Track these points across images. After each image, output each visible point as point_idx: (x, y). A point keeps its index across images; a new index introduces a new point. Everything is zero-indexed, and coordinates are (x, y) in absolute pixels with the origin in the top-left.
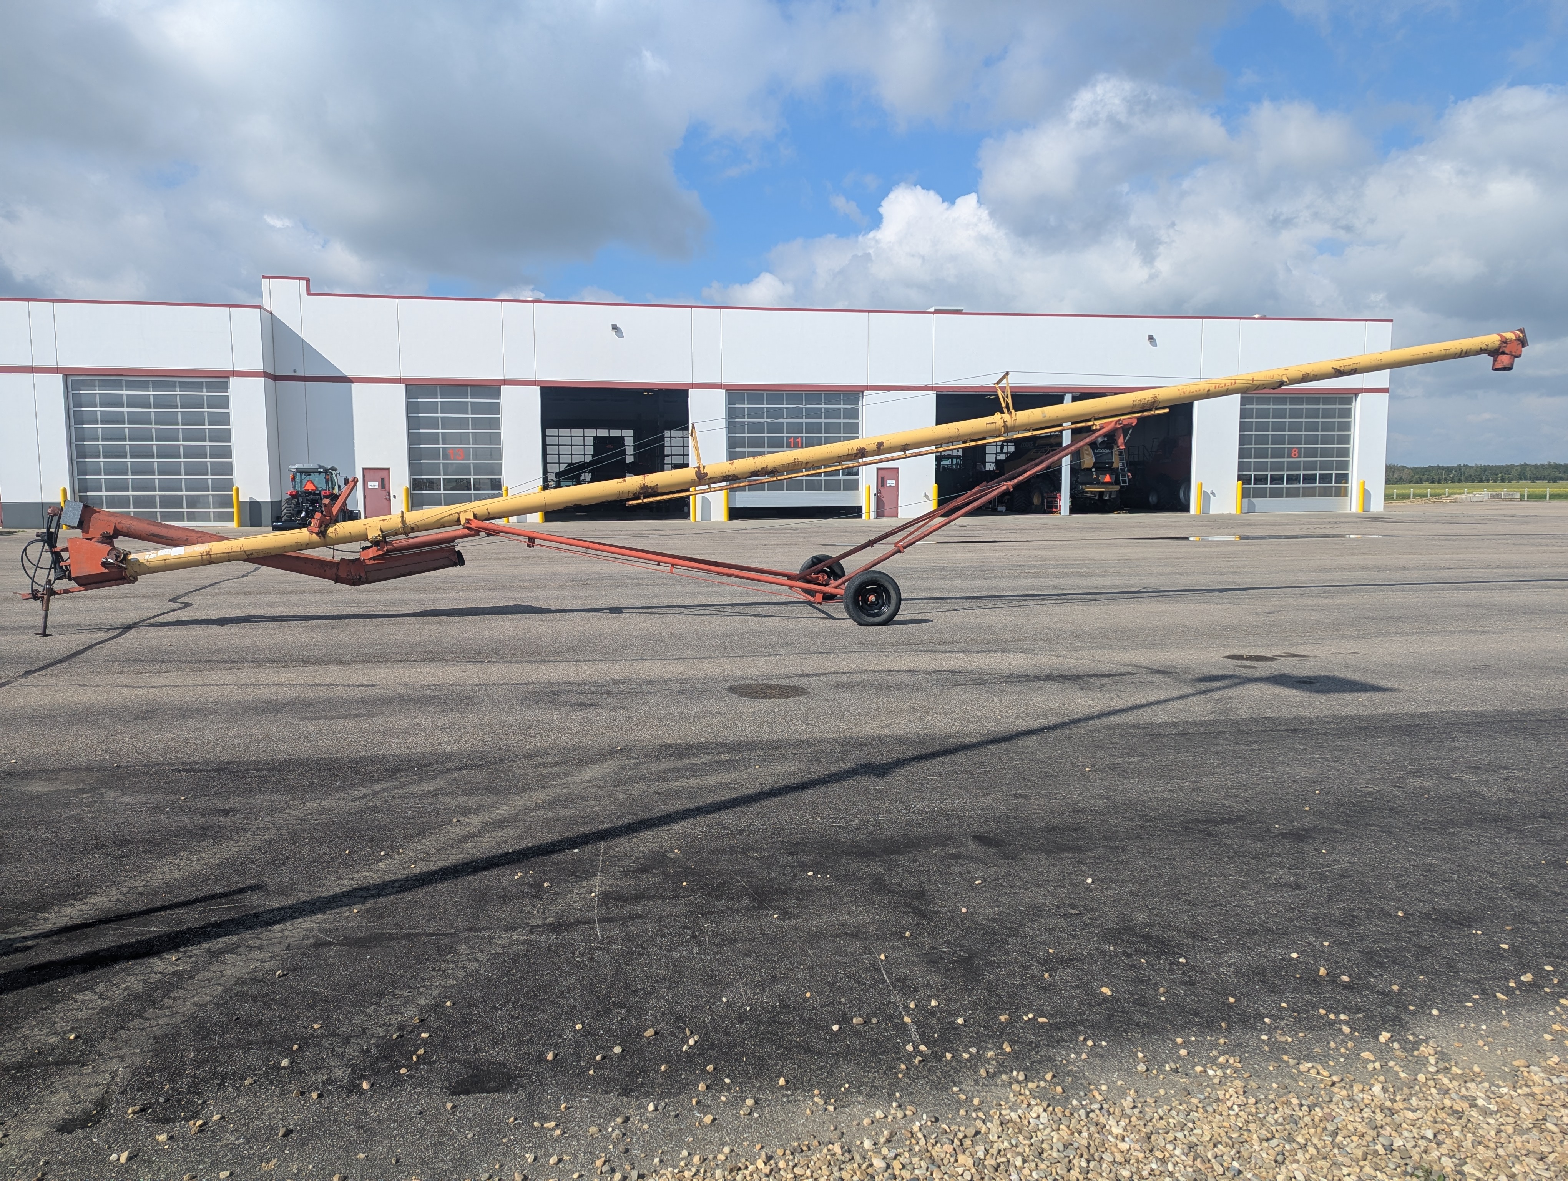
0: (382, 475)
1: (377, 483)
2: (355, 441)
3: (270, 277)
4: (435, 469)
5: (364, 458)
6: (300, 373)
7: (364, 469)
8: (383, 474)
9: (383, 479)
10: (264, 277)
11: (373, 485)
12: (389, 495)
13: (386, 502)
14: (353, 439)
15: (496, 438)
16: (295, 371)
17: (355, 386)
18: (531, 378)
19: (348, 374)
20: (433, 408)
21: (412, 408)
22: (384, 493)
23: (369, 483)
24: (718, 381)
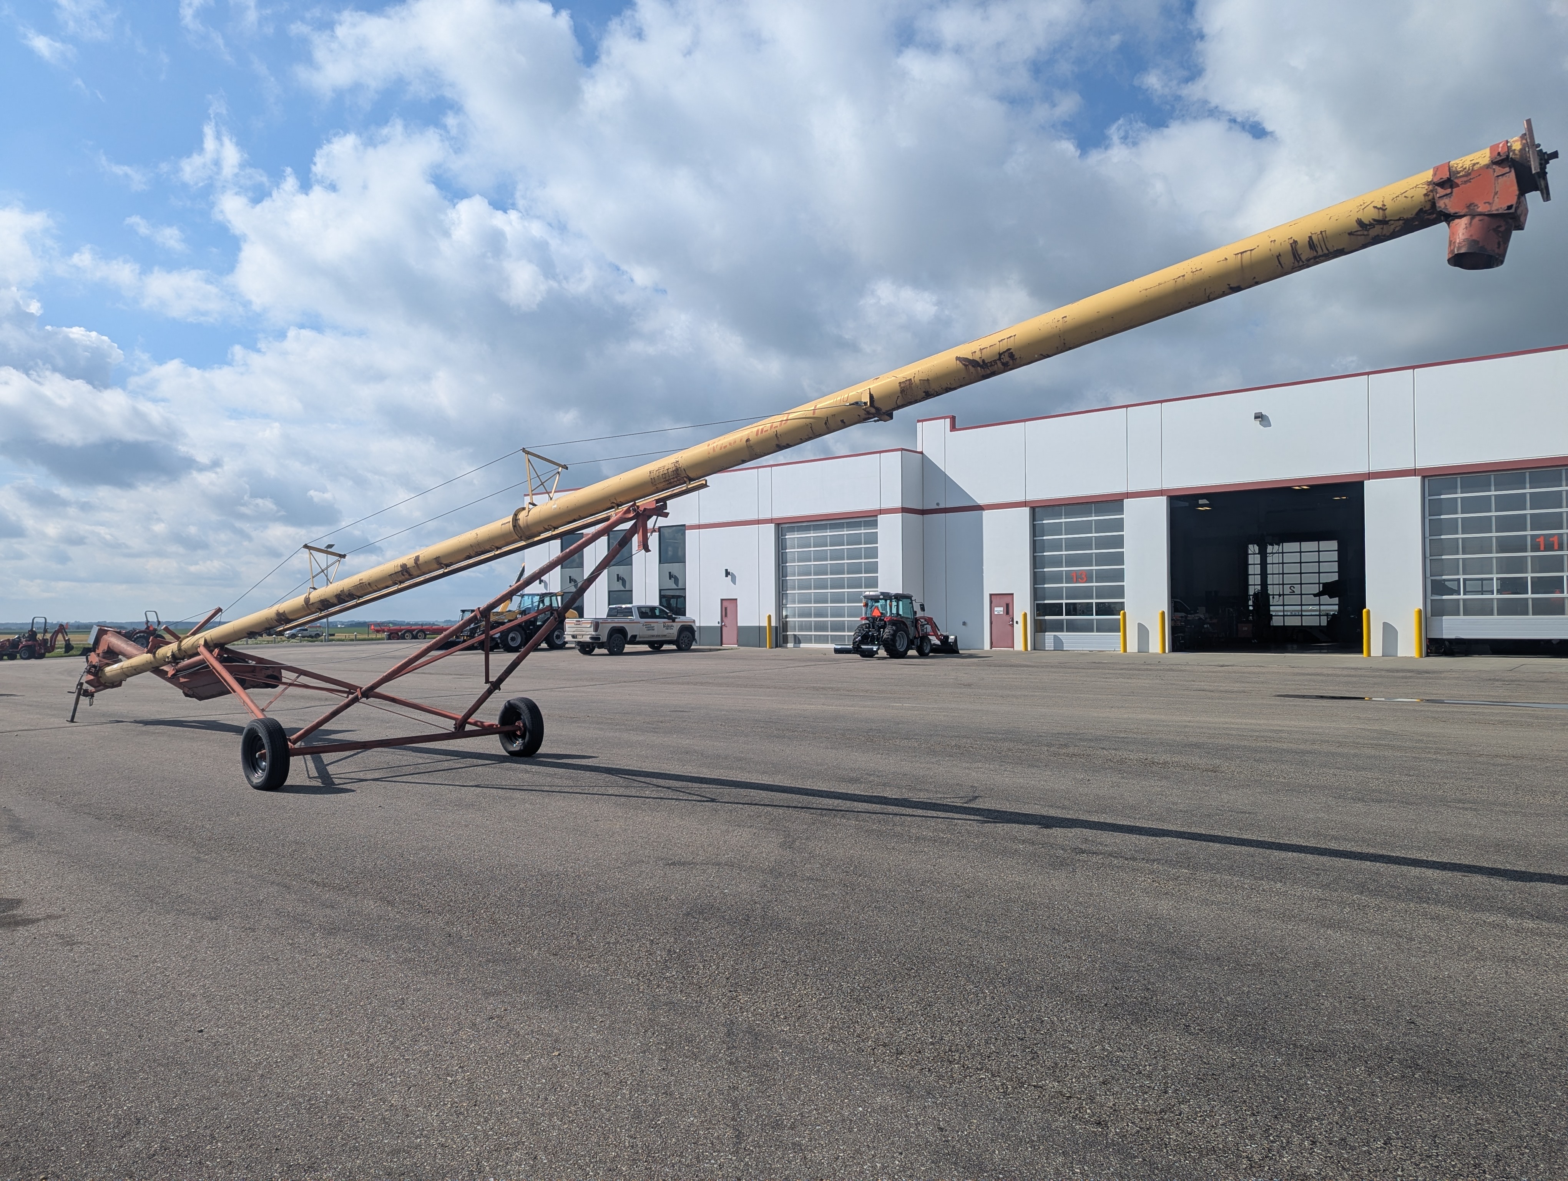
0: (1005, 600)
1: (1002, 609)
2: (984, 568)
3: (922, 421)
4: (1058, 594)
5: (991, 586)
6: (942, 506)
7: (991, 595)
8: (1007, 600)
9: (1007, 605)
10: (919, 421)
11: (999, 610)
12: (1013, 621)
13: (1010, 627)
14: (983, 565)
15: (1119, 559)
16: (938, 504)
17: (985, 513)
18: (1157, 487)
19: (981, 502)
20: (1056, 529)
21: (1035, 531)
22: (1008, 618)
23: (996, 609)
24: (1411, 466)
